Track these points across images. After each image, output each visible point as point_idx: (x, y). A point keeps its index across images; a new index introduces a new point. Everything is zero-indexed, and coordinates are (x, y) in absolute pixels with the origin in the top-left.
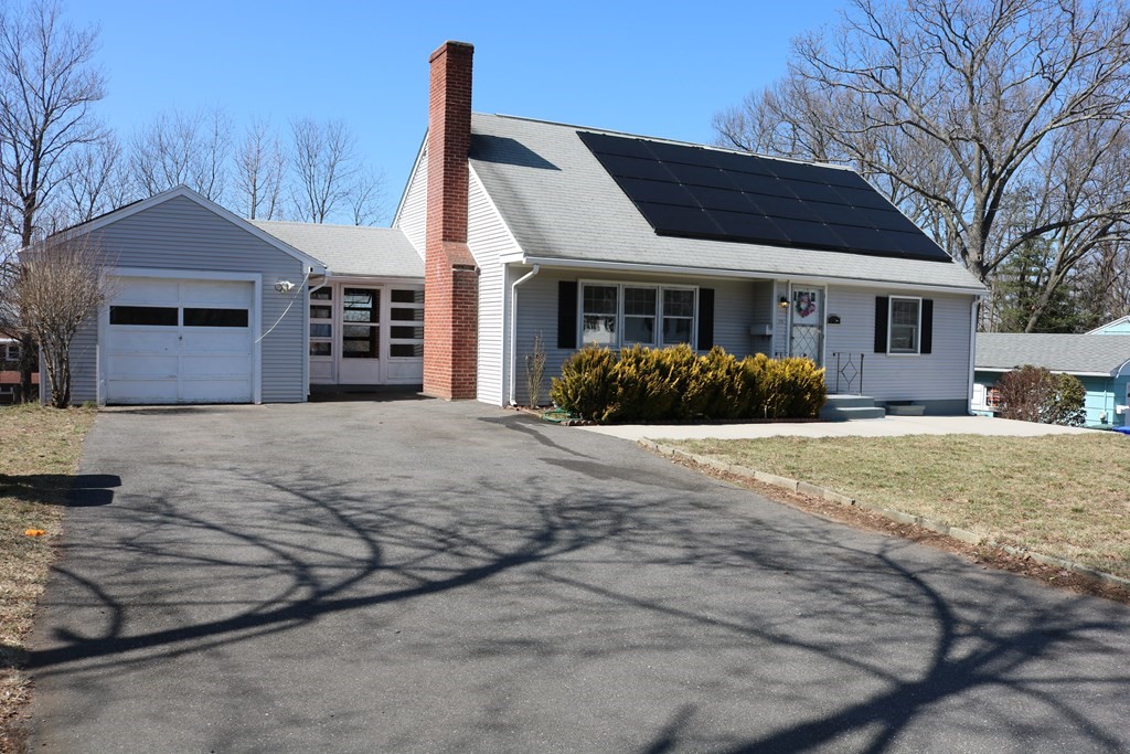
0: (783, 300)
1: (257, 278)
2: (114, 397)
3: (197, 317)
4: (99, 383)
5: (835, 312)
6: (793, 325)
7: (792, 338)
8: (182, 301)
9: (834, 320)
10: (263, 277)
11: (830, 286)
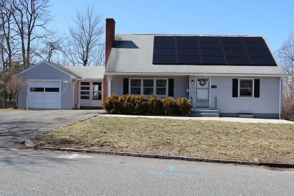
0: (193, 81)
1: (60, 80)
2: (31, 108)
3: (48, 90)
4: (27, 104)
5: (214, 84)
6: (197, 89)
7: (196, 93)
8: (45, 86)
9: (214, 87)
10: (62, 80)
11: (211, 76)
